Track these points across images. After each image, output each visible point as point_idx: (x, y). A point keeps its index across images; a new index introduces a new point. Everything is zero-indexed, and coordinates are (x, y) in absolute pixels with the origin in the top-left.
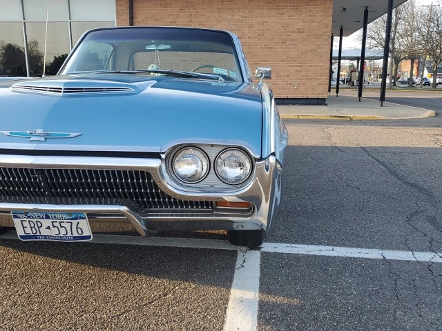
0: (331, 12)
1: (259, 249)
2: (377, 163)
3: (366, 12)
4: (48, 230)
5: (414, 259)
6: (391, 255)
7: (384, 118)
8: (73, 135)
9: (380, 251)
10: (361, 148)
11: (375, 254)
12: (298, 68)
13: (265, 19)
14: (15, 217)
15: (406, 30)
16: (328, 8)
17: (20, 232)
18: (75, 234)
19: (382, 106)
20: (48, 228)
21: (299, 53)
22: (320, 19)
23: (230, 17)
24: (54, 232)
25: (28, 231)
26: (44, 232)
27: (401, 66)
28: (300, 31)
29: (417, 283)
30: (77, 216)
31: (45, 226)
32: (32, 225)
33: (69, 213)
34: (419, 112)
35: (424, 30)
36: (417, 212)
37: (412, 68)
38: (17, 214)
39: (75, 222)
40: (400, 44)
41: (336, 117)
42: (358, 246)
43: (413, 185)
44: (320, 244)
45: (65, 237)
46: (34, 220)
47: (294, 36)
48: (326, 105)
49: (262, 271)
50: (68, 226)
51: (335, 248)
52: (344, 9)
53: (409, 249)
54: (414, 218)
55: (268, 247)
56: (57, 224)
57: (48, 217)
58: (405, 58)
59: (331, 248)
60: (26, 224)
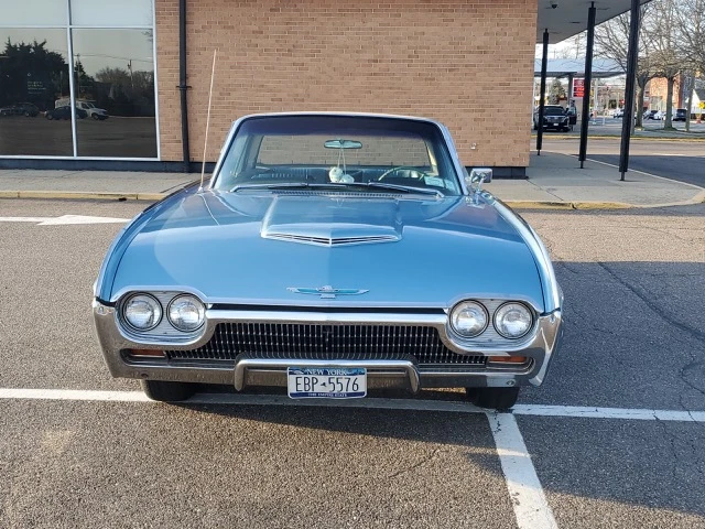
0: (535, 16)
1: (510, 411)
2: (630, 293)
3: (592, 11)
4: (322, 386)
5: (690, 420)
6: (664, 415)
7: (629, 206)
8: (362, 291)
9: (652, 412)
10: (600, 264)
11: (645, 414)
12: (477, 115)
13: (421, 29)
14: (290, 373)
15: (660, 24)
16: (528, 11)
17: (292, 389)
18: (350, 391)
19: (622, 180)
20: (324, 384)
21: (480, 89)
22: (515, 30)
23: (359, 24)
24: (328, 389)
25: (301, 388)
26: (318, 388)
27: (648, 87)
28: (482, 51)
29: (696, 443)
30: (356, 371)
31: (320, 382)
32: (307, 382)
33: (349, 368)
34: (686, 192)
35: (690, 26)
36: (692, 365)
37: (670, 93)
38: (293, 370)
39: (352, 378)
40: (648, 48)
41: (549, 204)
42: (624, 407)
43: (684, 327)
44: (580, 404)
45: (339, 394)
46: (310, 377)
47: (471, 58)
48: (527, 178)
49: (523, 434)
50: (344, 382)
51: (599, 409)
52: (554, 6)
53: (685, 409)
54: (689, 372)
55: (520, 409)
56: (334, 381)
57: (326, 373)
58: (656, 76)
59: (594, 409)
60: (301, 381)
